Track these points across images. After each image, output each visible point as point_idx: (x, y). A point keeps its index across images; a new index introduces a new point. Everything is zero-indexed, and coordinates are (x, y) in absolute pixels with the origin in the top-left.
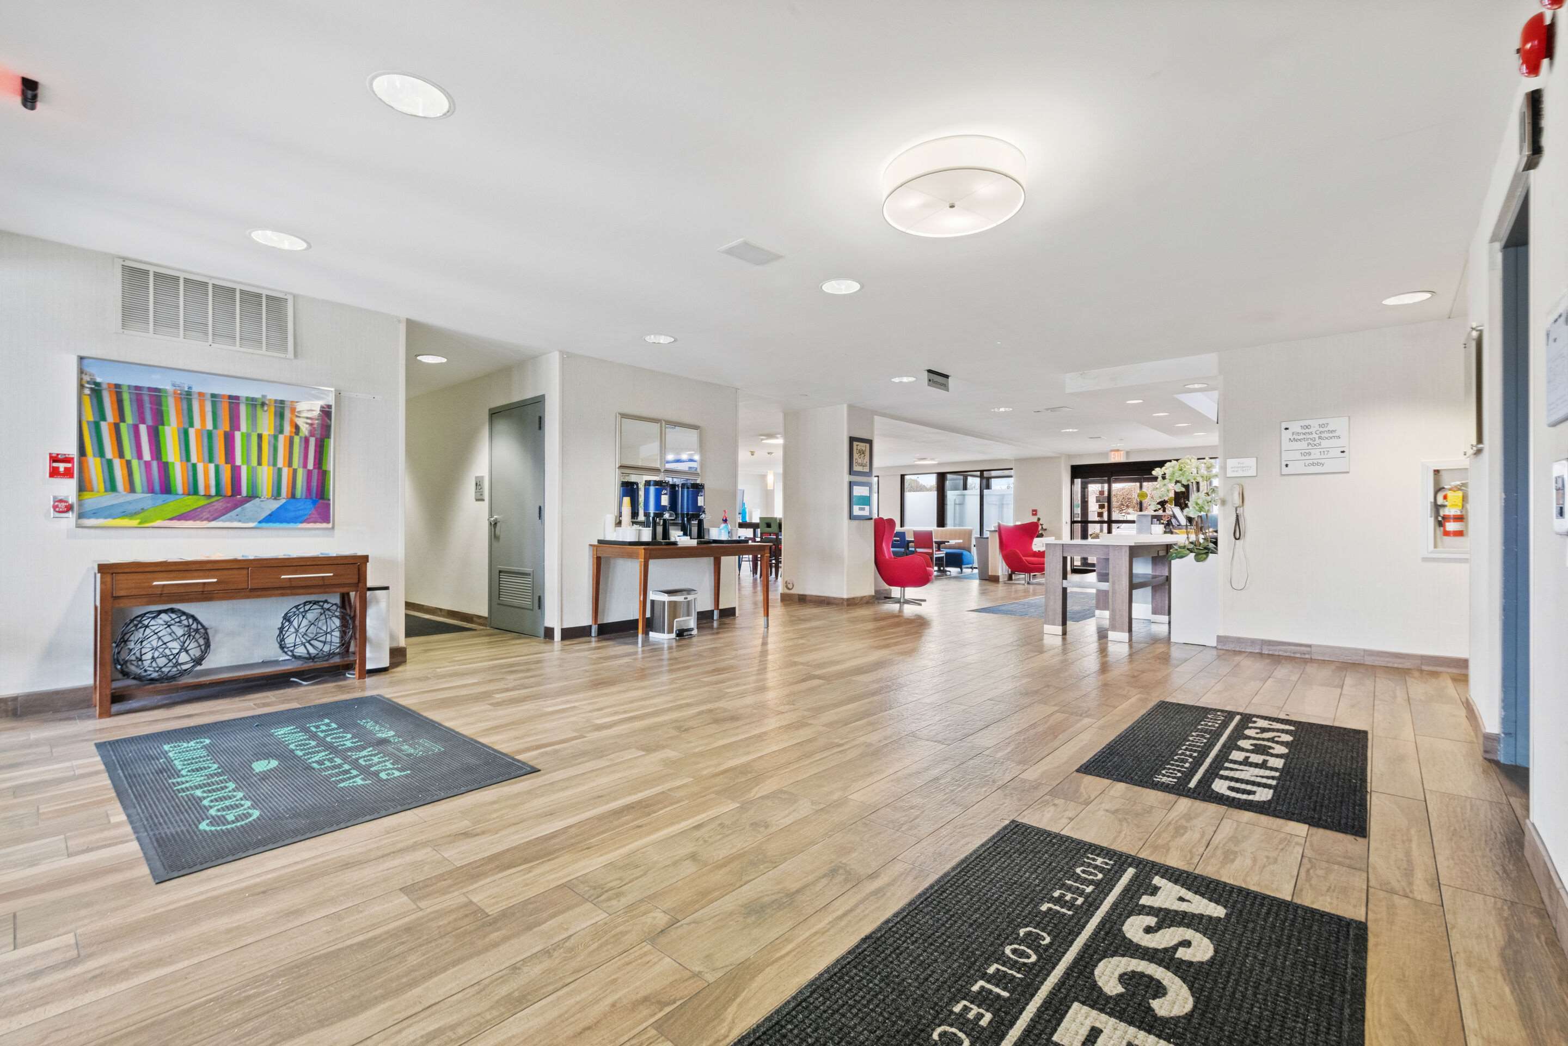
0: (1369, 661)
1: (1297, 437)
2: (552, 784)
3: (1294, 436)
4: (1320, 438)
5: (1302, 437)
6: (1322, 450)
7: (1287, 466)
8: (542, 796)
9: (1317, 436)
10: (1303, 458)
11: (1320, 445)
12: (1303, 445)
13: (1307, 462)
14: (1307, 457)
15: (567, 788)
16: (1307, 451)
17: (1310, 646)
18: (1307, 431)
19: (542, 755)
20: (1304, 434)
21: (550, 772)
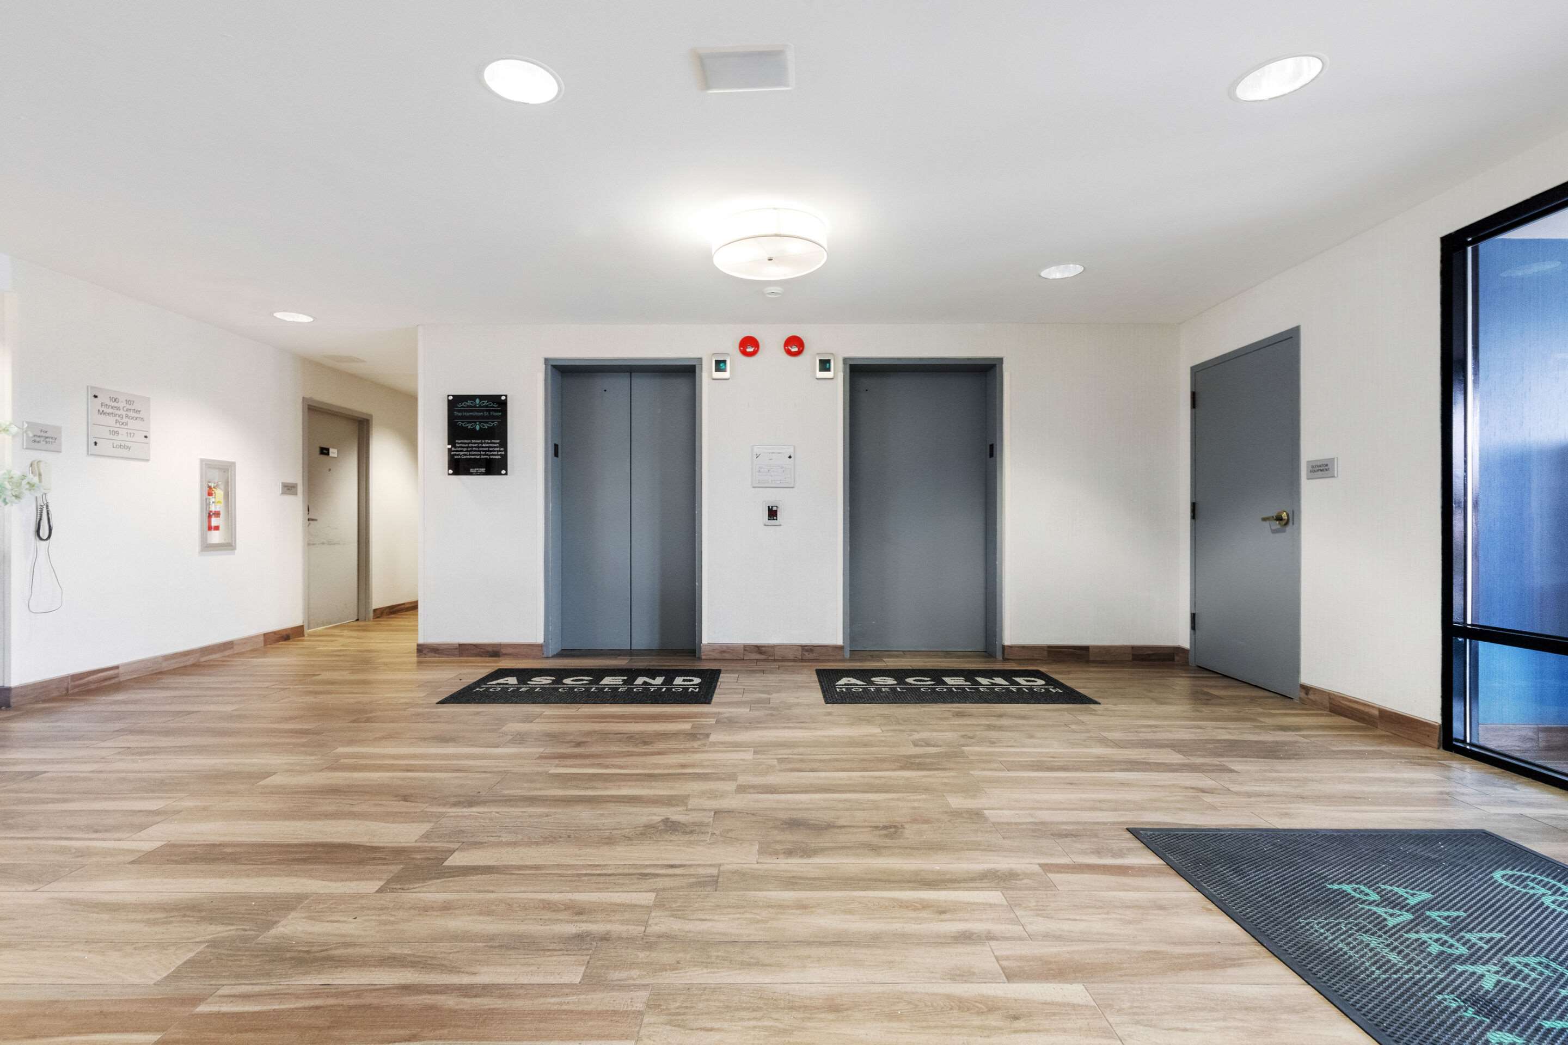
0: (166, 666)
1: (106, 410)
2: (1115, 810)
3: (103, 408)
4: (127, 416)
5: (110, 411)
6: (129, 431)
7: (96, 444)
8: (1128, 801)
9: (124, 413)
10: (111, 436)
11: (127, 424)
12: (111, 421)
13: (116, 443)
14: (115, 437)
15: (1100, 801)
16: (116, 430)
17: (117, 667)
18: (115, 404)
19: (1120, 854)
20: (112, 408)
21: (1114, 823)
